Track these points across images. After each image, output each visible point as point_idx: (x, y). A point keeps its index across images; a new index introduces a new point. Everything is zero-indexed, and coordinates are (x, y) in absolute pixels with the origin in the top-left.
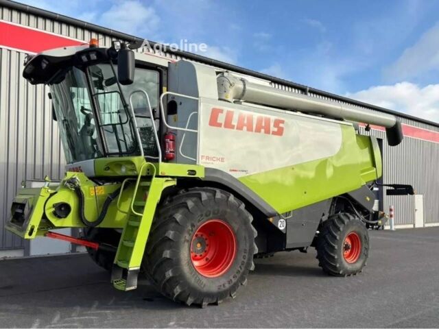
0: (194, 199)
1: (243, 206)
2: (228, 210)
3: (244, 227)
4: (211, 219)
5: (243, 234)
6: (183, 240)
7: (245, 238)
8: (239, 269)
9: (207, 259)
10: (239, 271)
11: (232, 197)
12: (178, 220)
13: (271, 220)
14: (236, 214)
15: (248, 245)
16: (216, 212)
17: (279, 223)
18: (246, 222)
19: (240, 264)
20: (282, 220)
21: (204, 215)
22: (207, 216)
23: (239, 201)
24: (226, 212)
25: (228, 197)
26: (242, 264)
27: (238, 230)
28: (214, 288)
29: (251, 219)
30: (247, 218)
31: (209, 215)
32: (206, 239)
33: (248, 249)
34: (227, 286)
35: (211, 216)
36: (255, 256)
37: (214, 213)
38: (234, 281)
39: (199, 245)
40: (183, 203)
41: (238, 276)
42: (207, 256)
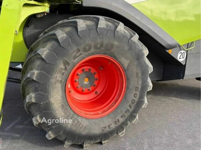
0: (68, 29)
1: (136, 37)
2: (116, 43)
3: (136, 63)
4: (93, 54)
5: (135, 70)
6: (53, 81)
7: (137, 74)
8: (129, 108)
9: (96, 93)
10: (128, 110)
11: (121, 27)
12: (43, 56)
13: (170, 52)
14: (126, 48)
15: (140, 83)
16: (98, 46)
17: (179, 55)
18: (139, 56)
19: (130, 103)
20: (182, 51)
21: (81, 50)
22: (85, 50)
23: (131, 31)
24: (112, 46)
25: (116, 27)
26: (132, 103)
27: (129, 66)
28: (96, 130)
29: (146, 52)
30: (141, 51)
31: (90, 49)
32: (95, 74)
33: (140, 87)
34: (113, 126)
35: (92, 50)
36: (149, 93)
37: (96, 47)
38: (121, 120)
39: (87, 79)
40: (51, 35)
41: (127, 115)
42: (97, 90)
